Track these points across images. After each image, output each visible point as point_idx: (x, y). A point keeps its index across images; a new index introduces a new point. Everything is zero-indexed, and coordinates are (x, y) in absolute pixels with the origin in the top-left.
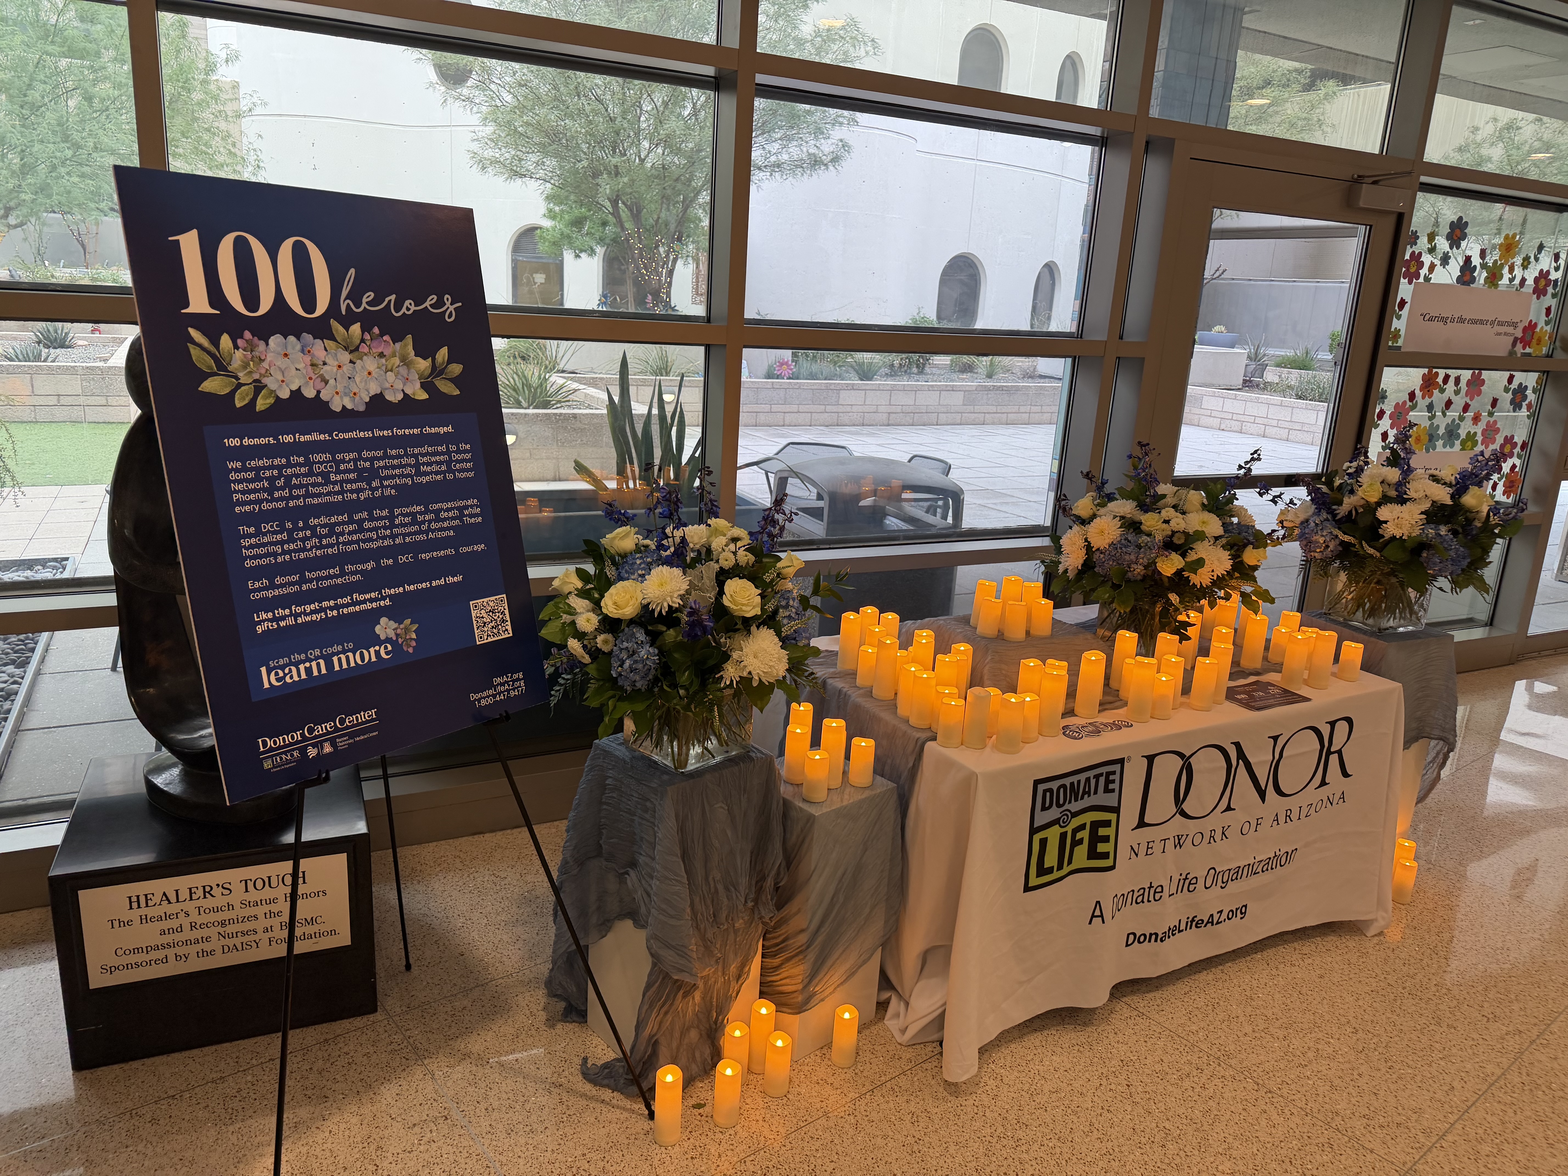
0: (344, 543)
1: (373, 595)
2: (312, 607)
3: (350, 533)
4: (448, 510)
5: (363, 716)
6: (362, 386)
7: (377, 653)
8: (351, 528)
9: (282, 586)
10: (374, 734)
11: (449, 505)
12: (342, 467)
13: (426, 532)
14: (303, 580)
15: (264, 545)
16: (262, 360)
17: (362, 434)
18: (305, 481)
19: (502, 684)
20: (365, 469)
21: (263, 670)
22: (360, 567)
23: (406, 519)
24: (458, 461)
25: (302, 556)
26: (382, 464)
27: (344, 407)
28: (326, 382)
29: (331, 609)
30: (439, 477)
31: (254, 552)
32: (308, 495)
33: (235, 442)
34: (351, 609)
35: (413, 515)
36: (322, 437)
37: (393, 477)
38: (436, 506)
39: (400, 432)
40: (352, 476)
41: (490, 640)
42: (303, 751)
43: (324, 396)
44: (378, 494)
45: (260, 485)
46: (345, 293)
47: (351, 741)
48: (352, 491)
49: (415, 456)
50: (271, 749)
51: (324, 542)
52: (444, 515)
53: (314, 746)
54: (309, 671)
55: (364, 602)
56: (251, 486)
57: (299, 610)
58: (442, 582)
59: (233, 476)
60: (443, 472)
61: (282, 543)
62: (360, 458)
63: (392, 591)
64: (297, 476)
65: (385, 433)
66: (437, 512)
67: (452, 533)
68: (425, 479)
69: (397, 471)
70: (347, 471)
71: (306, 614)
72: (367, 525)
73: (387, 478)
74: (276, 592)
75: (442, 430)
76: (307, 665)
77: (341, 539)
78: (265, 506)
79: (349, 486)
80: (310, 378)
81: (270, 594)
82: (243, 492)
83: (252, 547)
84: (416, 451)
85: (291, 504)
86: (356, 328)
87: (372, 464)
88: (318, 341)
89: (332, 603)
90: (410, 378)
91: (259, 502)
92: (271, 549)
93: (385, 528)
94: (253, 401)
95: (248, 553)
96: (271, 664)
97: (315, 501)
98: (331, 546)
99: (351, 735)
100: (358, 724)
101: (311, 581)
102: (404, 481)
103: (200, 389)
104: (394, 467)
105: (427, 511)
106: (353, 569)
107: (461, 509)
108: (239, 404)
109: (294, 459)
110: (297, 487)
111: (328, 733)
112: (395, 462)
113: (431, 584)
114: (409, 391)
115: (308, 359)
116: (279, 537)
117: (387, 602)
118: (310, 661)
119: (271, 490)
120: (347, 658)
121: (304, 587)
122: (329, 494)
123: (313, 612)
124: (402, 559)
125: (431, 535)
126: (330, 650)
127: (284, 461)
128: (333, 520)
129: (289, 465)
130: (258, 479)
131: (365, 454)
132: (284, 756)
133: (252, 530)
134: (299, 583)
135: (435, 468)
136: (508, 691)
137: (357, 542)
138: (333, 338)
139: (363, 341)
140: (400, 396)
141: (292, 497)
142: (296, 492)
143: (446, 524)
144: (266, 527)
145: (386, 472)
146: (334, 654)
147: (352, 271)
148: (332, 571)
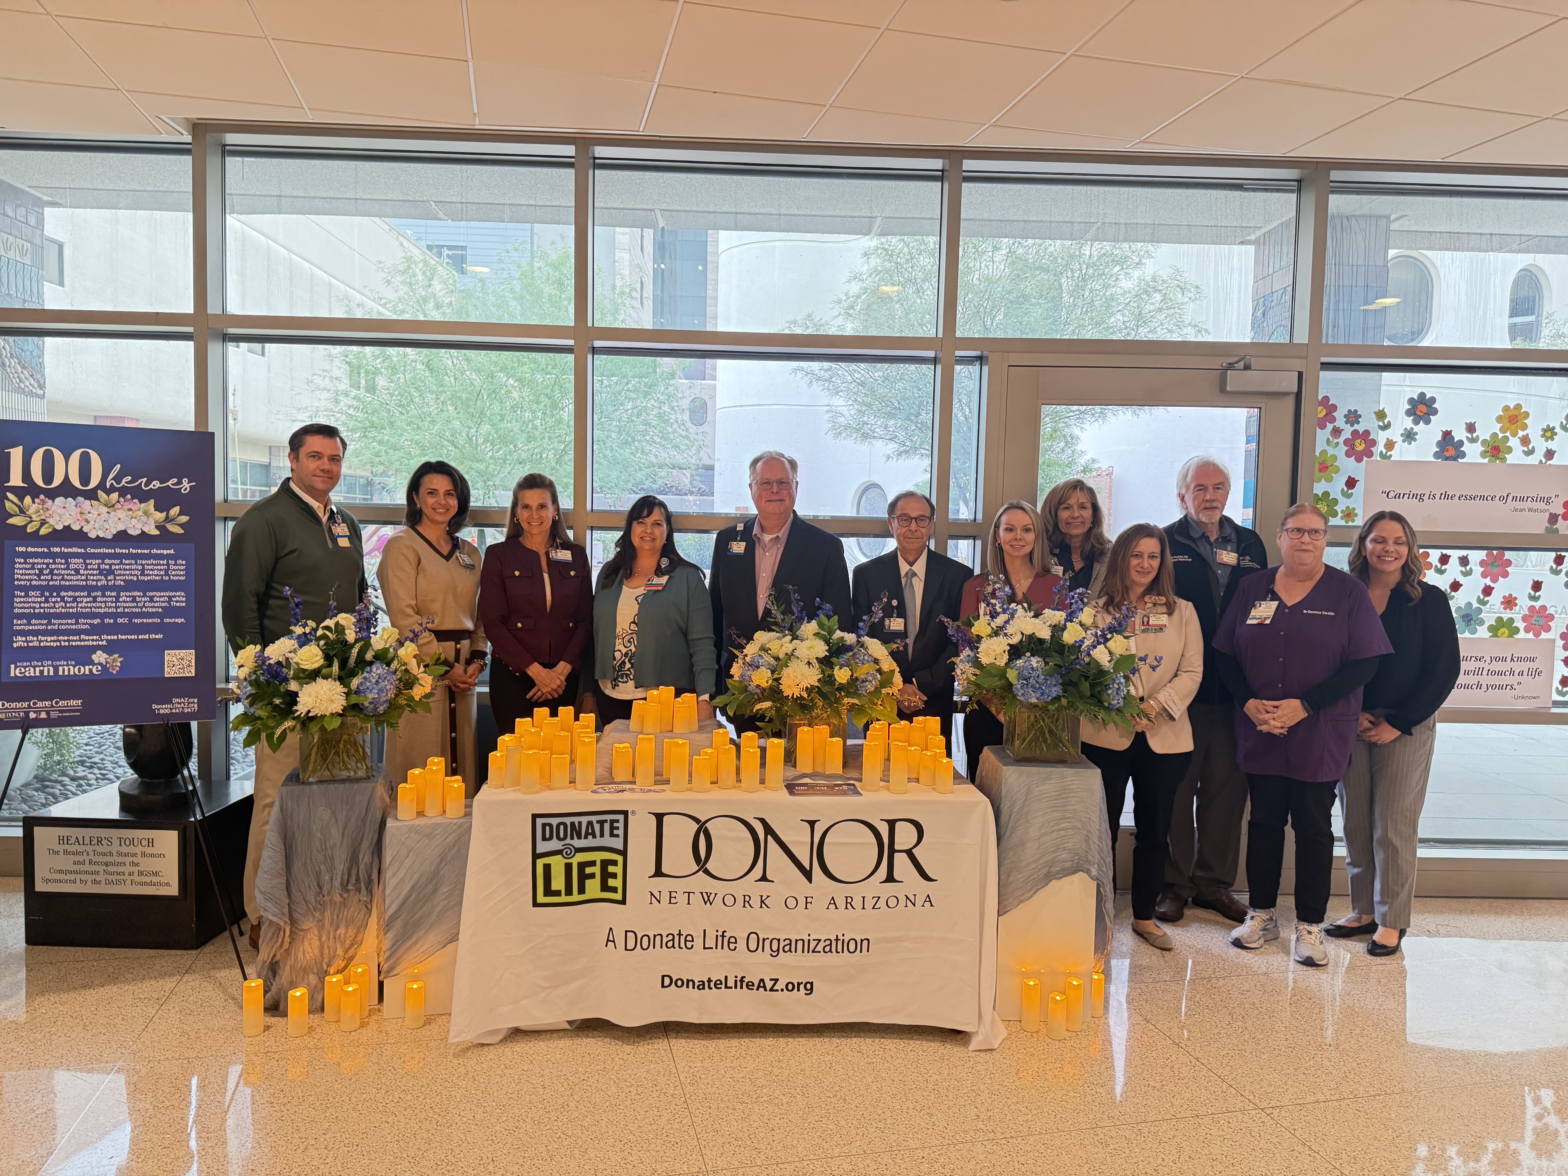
1: (95, 638)
4: (160, 597)
5: (73, 702)
7: (90, 670)
8: (88, 599)
14: (49, 623)
16: (48, 509)
17: (107, 551)
19: (180, 703)
20: (105, 570)
21: (13, 666)
22: (89, 621)
23: (128, 599)
25: (52, 611)
26: (117, 567)
28: (88, 522)
29: (65, 641)
30: (157, 578)
31: (21, 605)
32: (63, 579)
33: (22, 549)
34: (78, 643)
35: (134, 597)
36: (79, 550)
37: (124, 575)
38: (151, 594)
39: (134, 551)
41: (175, 675)
43: (85, 530)
44: (110, 583)
46: (111, 476)
49: (143, 565)
50: (7, 708)
51: (68, 605)
52: (155, 599)
53: (34, 712)
54: (42, 672)
55: (88, 640)
56: (27, 572)
57: (43, 638)
59: (17, 566)
62: (103, 563)
63: (109, 637)
65: (124, 551)
66: (151, 598)
67: (160, 610)
68: (146, 578)
69: (127, 572)
70: (94, 570)
72: (99, 599)
73: (119, 575)
75: (165, 552)
79: (92, 577)
82: (22, 575)
84: (144, 562)
86: (115, 496)
89: (66, 638)
94: (38, 530)
95: (18, 605)
97: (67, 583)
98: (73, 608)
102: (131, 578)
104: (125, 570)
106: (85, 621)
108: (29, 530)
109: (58, 560)
112: (128, 567)
114: (146, 529)
115: (79, 510)
117: (104, 643)
118: (44, 666)
120: (69, 669)
121: (49, 627)
123: (51, 641)
124: (120, 620)
127: (51, 561)
128: (77, 594)
131: (107, 561)
133: (23, 594)
135: (156, 572)
136: (183, 708)
138: (98, 500)
139: (118, 501)
143: (156, 605)
145: (119, 572)
146: (60, 665)
147: (119, 466)
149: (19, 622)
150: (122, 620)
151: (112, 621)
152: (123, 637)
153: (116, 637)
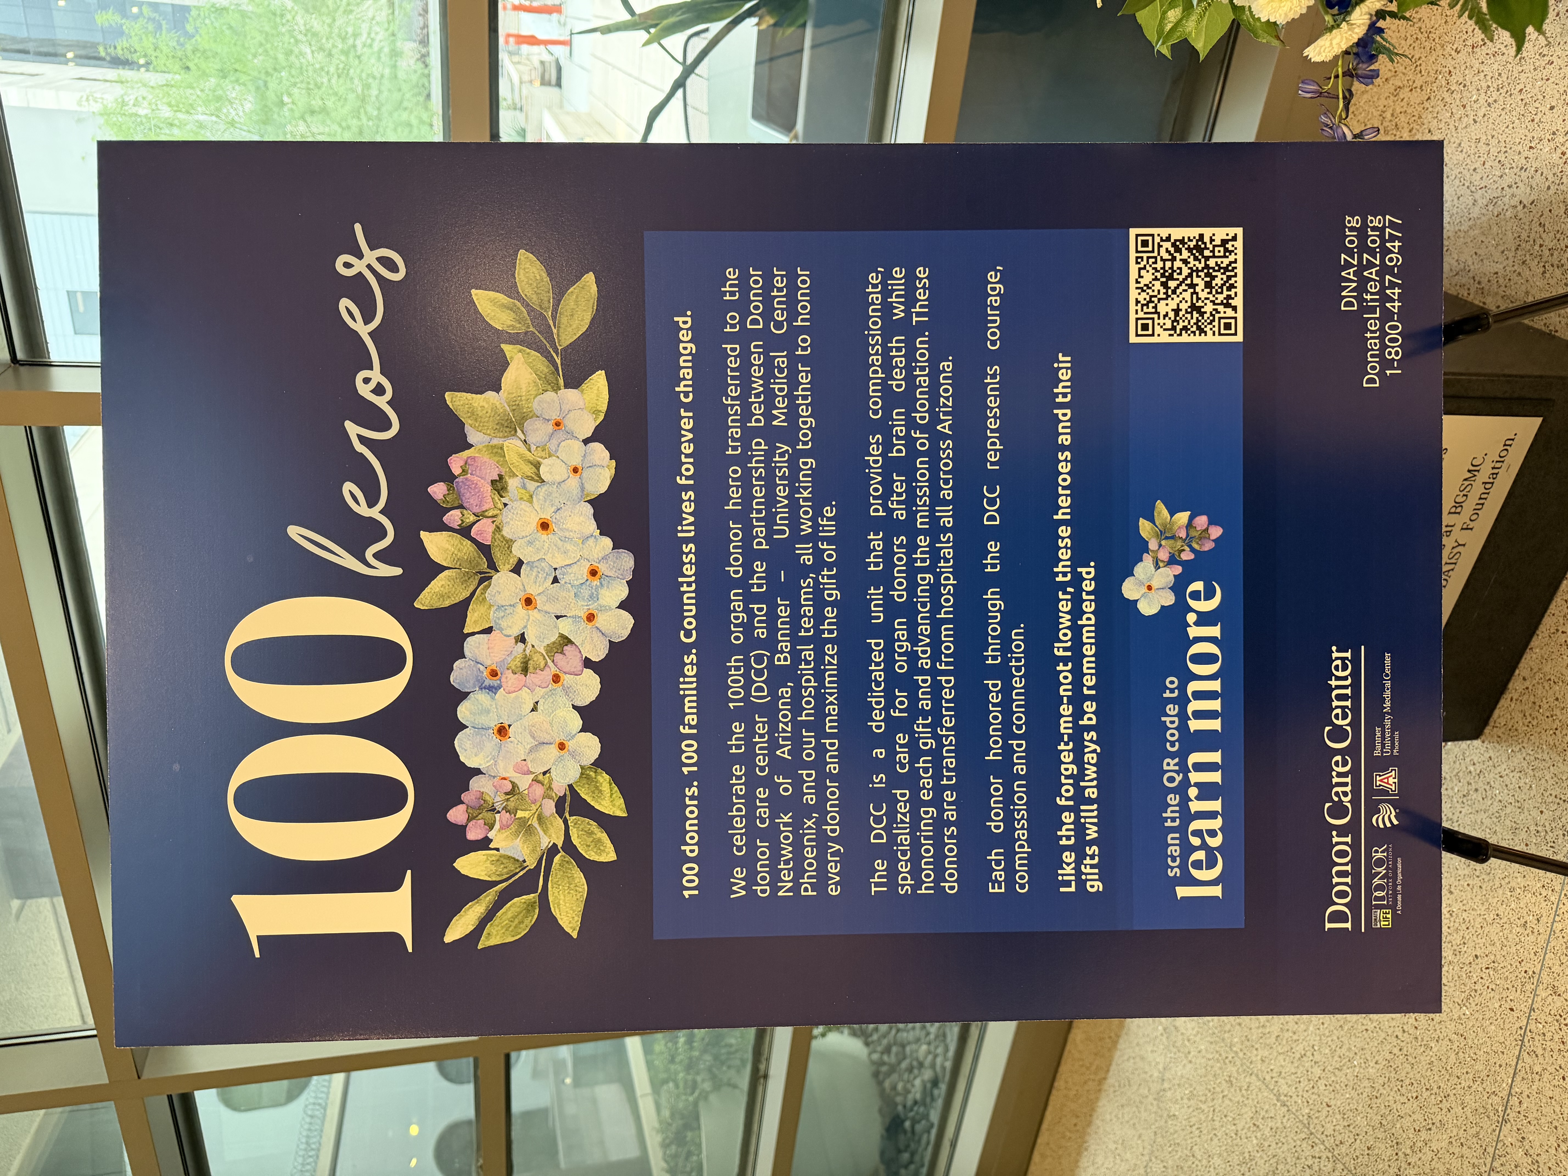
0: (936, 657)
2: (1067, 758)
3: (914, 639)
4: (887, 366)
6: (574, 553)
9: (1009, 820)
10: (1388, 661)
11: (876, 360)
12: (761, 633)
13: (936, 438)
14: (1004, 769)
15: (916, 845)
17: (689, 570)
18: (785, 727)
20: (771, 576)
22: (994, 628)
23: (898, 488)
24: (768, 314)
26: (760, 530)
27: (622, 606)
29: (1079, 714)
30: (804, 379)
31: (927, 870)
32: (817, 726)
33: (690, 875)
34: (1088, 665)
35: (890, 466)
36: (690, 671)
37: (794, 506)
38: (875, 401)
39: (688, 468)
40: (784, 613)
42: (1377, 836)
45: (786, 831)
47: (1388, 723)
48: (819, 618)
49: (748, 435)
52: (898, 383)
55: (1077, 630)
58: (1064, 415)
59: (762, 890)
60: (793, 361)
61: (916, 803)
62: (743, 583)
64: (773, 745)
65: (688, 508)
66: (890, 399)
67: (947, 365)
68: (807, 421)
69: (781, 492)
71: (1080, 776)
73: (794, 522)
74: (1022, 834)
76: (1193, 792)
77: (925, 663)
78: (832, 828)
80: (556, 679)
81: (1022, 850)
82: (799, 872)
83: (916, 872)
84: (735, 431)
85: (833, 768)
87: (761, 555)
88: (470, 645)
89: (1066, 710)
90: (555, 416)
91: (822, 840)
92: (927, 831)
93: (912, 547)
95: (928, 882)
96: (1174, 872)
97: (833, 709)
99: (1375, 718)
100: (1355, 697)
101: (1008, 751)
102: (805, 480)
103: (575, 935)
104: (771, 500)
105: (884, 427)
106: (994, 644)
107: (890, 329)
110: (797, 750)
111: (1355, 772)
112: (759, 493)
113: (1063, 448)
116: (902, 808)
117: (1088, 572)
119: (801, 812)
121: (1021, 769)
122: (819, 675)
124: (992, 518)
125: (944, 428)
126: (1173, 735)
129: (747, 760)
130: (772, 835)
131: (735, 570)
132: (1376, 881)
133: (880, 866)
134: (1009, 778)
135: (779, 385)
137: (936, 624)
140: (600, 451)
141: (819, 764)
142: (809, 754)
143: (923, 380)
144: (877, 835)
145: (781, 523)
148: (994, 698)
149: (999, 874)
150: (992, 511)
151: (993, 547)
152: (1064, 502)
153: (1064, 532)
